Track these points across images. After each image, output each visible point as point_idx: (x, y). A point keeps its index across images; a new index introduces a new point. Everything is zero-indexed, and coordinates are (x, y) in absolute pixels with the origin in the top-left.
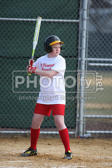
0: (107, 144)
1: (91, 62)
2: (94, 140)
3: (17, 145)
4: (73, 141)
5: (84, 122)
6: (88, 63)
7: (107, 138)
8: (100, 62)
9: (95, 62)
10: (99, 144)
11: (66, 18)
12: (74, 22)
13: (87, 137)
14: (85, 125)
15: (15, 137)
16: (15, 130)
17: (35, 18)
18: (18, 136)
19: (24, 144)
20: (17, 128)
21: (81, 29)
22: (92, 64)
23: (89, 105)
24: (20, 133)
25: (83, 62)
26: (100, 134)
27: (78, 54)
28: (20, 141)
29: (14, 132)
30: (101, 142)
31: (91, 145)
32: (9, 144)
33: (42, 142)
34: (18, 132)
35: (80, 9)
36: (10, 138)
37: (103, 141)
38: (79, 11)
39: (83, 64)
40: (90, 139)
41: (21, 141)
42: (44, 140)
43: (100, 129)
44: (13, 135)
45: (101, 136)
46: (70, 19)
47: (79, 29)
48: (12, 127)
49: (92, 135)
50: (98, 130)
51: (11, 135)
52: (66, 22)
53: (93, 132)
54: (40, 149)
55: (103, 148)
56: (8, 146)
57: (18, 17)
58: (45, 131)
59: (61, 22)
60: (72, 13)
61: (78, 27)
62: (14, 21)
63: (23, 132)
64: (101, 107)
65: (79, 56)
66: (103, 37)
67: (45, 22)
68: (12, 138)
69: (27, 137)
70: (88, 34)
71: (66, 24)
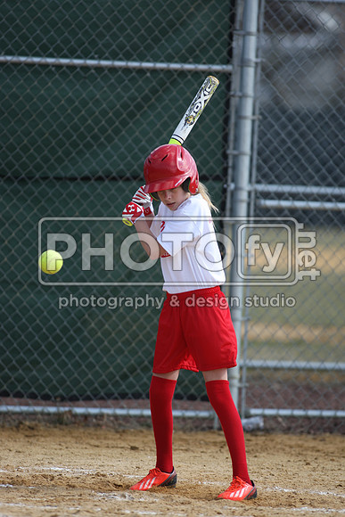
0: (312, 451)
1: (267, 195)
2: (273, 436)
3: (34, 449)
4: (207, 440)
5: (241, 380)
6: (257, 198)
7: (312, 432)
8: (295, 197)
9: (280, 196)
10: (287, 449)
11: (191, 60)
12: (217, 72)
13: (251, 426)
14: (244, 391)
15: (27, 423)
16: (27, 404)
17: (96, 56)
18: (37, 422)
19: (56, 447)
20: (33, 396)
21: (239, 93)
22: (270, 203)
23: (258, 331)
24: (42, 413)
25: (244, 196)
26: (291, 418)
27: (225, 171)
28: (42, 436)
29: (24, 408)
30: (293, 443)
31: (264, 454)
32: (11, 444)
33: (110, 442)
34: (38, 409)
35: (235, 32)
36: (12, 429)
37: (300, 440)
38: (231, 36)
39: (242, 201)
40: (260, 433)
41: (45, 437)
42: (118, 436)
43: (292, 405)
44: (21, 417)
45: (294, 425)
46: (204, 64)
47: (232, 93)
48: (19, 395)
49: (265, 422)
50: (284, 408)
51: (13, 417)
52: (190, 71)
53: (269, 412)
54: (106, 463)
55: (301, 463)
56: (6, 452)
57: (44, 52)
58: (122, 408)
59: (176, 70)
60: (211, 43)
61: (229, 87)
62: (31, 65)
63: (52, 410)
64: (294, 334)
65: (229, 178)
66: (290, 119)
67: (127, 70)
68: (17, 427)
69: (66, 425)
70: (260, 109)
71: (192, 76)
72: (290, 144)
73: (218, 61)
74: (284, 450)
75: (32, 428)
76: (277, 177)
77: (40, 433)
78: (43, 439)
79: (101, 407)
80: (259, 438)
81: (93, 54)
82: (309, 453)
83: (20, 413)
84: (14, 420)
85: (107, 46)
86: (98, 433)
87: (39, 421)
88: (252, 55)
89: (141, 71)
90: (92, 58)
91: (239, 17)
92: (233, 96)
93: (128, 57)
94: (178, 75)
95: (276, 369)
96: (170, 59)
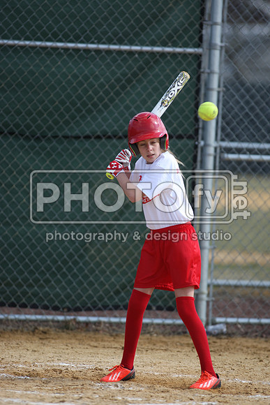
0: (264, 351)
1: (229, 150)
2: (233, 339)
3: (46, 349)
4: (182, 342)
5: (208, 295)
6: (221, 152)
7: (264, 336)
8: (251, 151)
9: (239, 151)
10: (245, 349)
11: (170, 44)
12: (190, 54)
13: (216, 331)
14: (211, 304)
15: (41, 329)
16: (41, 314)
17: (96, 41)
18: (48, 328)
19: (63, 347)
20: (46, 308)
21: (207, 70)
22: (231, 156)
23: (222, 257)
24: (53, 321)
25: (211, 151)
26: (248, 325)
27: (197, 131)
28: (53, 339)
29: (39, 317)
30: (249, 345)
31: (227, 353)
32: (28, 345)
33: (106, 344)
34: (50, 317)
35: (205, 22)
36: (29, 333)
37: (255, 342)
38: (201, 26)
39: (210, 155)
40: (223, 337)
41: (55, 339)
42: (112, 339)
43: (249, 315)
44: (36, 324)
45: (250, 330)
46: (180, 47)
47: (202, 70)
48: (34, 307)
49: (227, 328)
50: (243, 317)
51: (30, 324)
52: (169, 53)
53: (230, 320)
54: (103, 360)
55: (256, 360)
56: (25, 351)
57: (55, 38)
58: (115, 317)
59: (158, 52)
60: (186, 31)
61: (199, 65)
62: (45, 48)
63: (61, 318)
64: (250, 259)
65: (200, 137)
66: (248, 90)
67: (120, 52)
68: (33, 332)
69: (72, 330)
70: (224, 83)
71: (171, 57)
72: (247, 110)
73: (191, 45)
74: (242, 350)
75: (45, 333)
76: (237, 136)
77: (52, 336)
78: (53, 341)
79: (99, 316)
80: (223, 340)
81: (93, 39)
82: (262, 352)
83: (36, 321)
84: (31, 326)
85: (105, 33)
86: (97, 336)
87: (51, 327)
88: (217, 40)
89: (131, 53)
90: (93, 43)
91: (207, 11)
92: (203, 72)
93: (121, 42)
94: (160, 56)
95: (236, 287)
96: (153, 44)
